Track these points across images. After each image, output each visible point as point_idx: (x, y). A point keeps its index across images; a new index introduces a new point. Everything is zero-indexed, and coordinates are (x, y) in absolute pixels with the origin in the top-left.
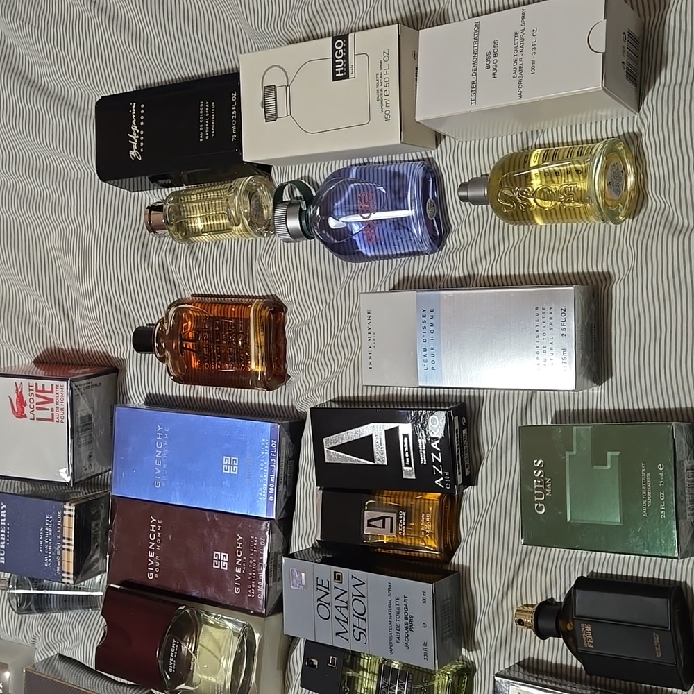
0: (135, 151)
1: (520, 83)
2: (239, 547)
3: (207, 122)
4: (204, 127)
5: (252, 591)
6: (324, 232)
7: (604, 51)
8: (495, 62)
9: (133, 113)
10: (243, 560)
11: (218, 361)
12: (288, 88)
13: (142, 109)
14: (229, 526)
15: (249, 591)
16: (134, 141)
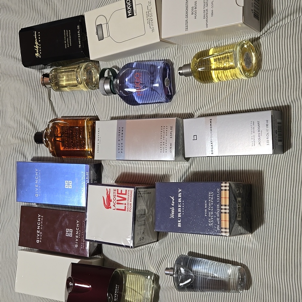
0: (38, 54)
1: (207, 21)
2: (78, 226)
3: (68, 39)
4: (67, 42)
5: (83, 246)
6: (121, 91)
7: (243, 6)
8: (196, 11)
9: (35, 36)
10: (79, 232)
11: (72, 146)
12: (107, 24)
13: (39, 34)
14: (73, 217)
15: (82, 246)
16: (37, 49)
